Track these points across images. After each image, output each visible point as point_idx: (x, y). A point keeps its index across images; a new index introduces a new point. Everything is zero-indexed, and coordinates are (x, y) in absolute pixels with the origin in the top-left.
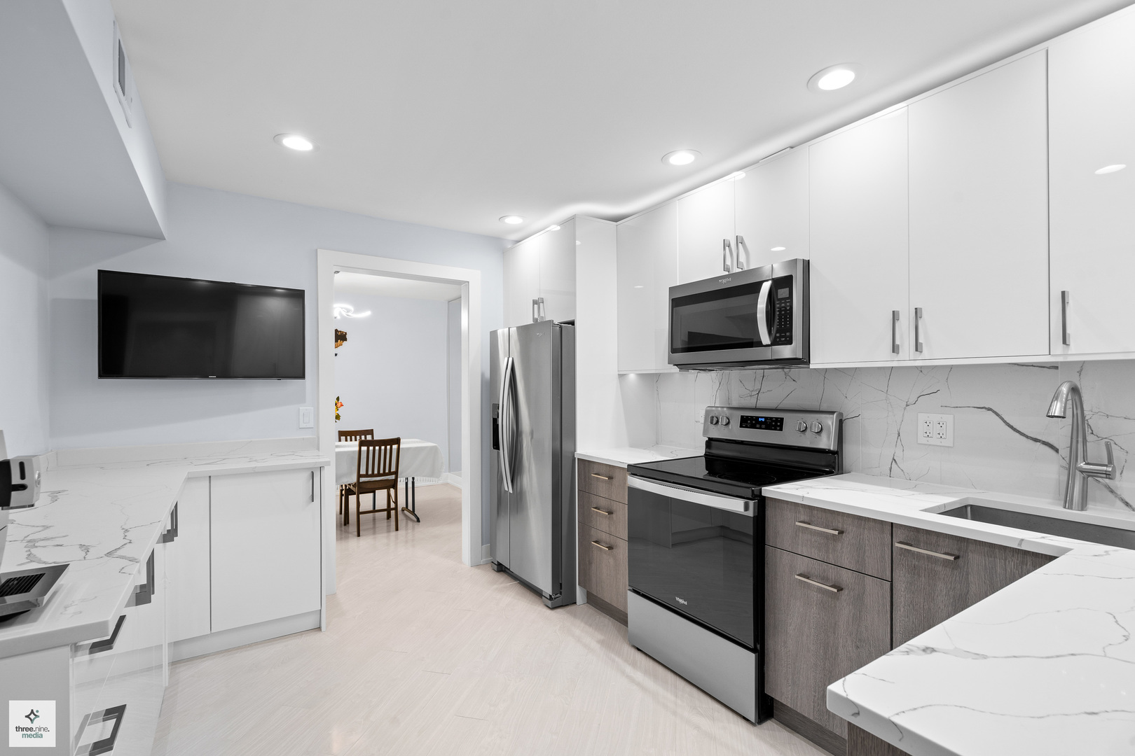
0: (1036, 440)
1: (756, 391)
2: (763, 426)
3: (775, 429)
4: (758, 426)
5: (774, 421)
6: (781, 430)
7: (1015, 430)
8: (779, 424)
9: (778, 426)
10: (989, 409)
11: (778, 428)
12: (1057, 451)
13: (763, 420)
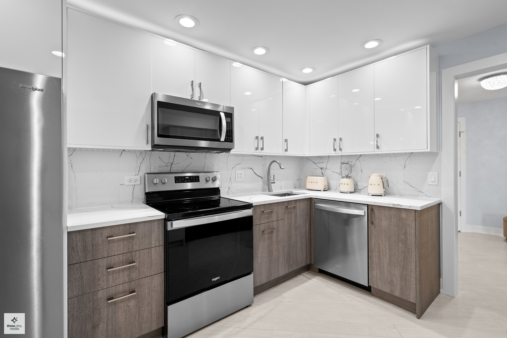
0: (259, 176)
1: (170, 163)
2: (189, 181)
3: (196, 182)
4: (186, 181)
5: (194, 178)
6: (199, 181)
7: (256, 174)
8: (197, 179)
9: (197, 180)
10: (251, 168)
11: (197, 181)
12: (262, 179)
13: (188, 178)
